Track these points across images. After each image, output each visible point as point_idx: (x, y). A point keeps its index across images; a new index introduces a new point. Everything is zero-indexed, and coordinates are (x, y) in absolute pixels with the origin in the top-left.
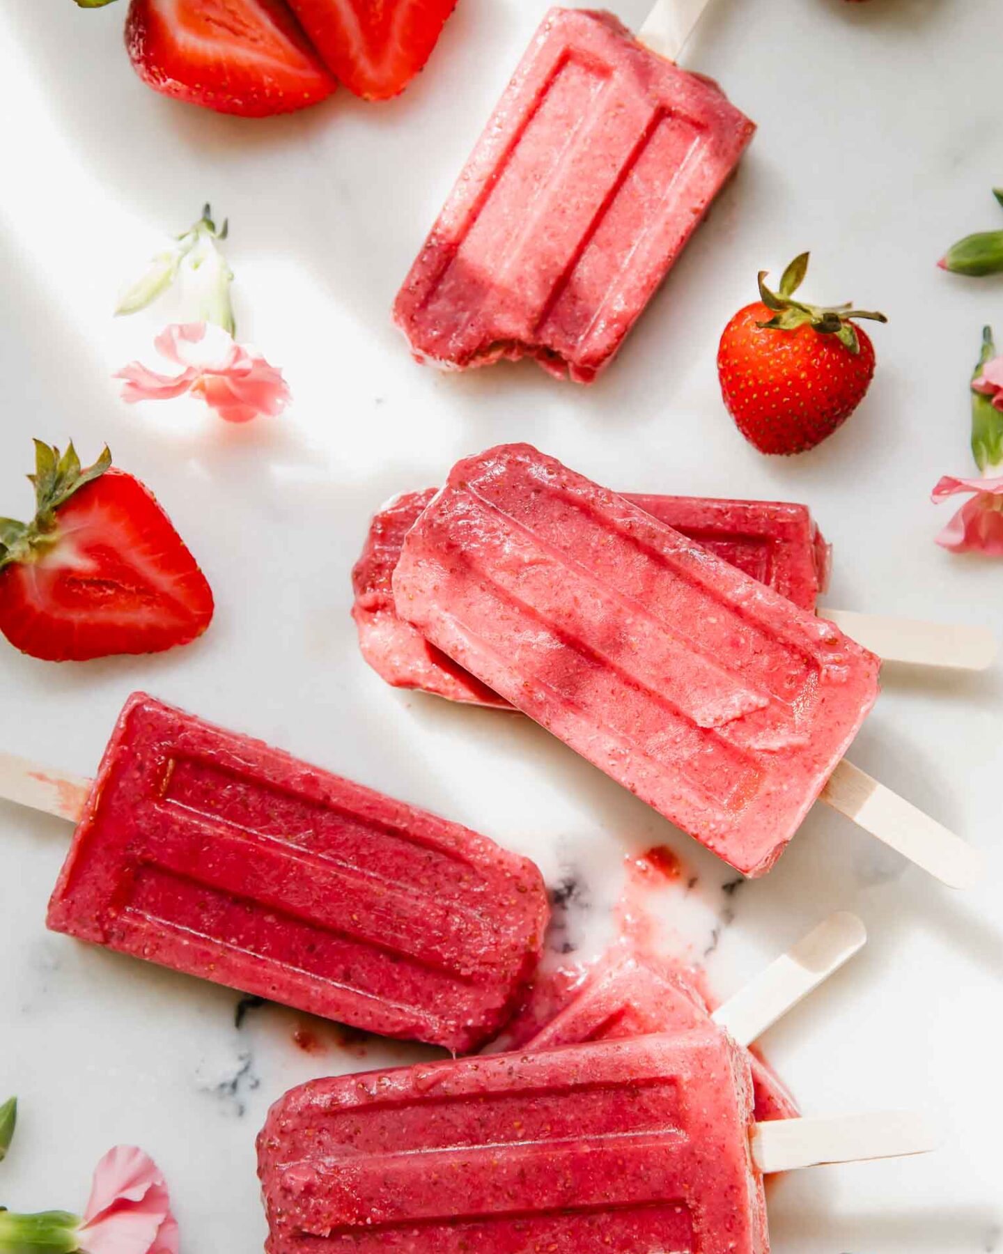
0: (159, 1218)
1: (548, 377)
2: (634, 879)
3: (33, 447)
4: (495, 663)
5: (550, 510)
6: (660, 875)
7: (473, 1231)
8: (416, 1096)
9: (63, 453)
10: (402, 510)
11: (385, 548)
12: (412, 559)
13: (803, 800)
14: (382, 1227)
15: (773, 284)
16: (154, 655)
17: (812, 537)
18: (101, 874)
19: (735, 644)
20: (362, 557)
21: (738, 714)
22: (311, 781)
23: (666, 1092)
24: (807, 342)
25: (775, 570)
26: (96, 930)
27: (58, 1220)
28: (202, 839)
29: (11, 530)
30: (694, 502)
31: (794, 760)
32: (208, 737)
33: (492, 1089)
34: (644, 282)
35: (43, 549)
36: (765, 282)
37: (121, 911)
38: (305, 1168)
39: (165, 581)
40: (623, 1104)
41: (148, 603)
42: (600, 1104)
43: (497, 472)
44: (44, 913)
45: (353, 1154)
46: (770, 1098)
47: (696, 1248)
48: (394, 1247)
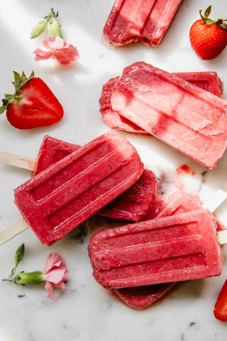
0: (64, 270)
1: (145, 45)
2: (178, 174)
3: (13, 74)
5: (151, 78)
6: (185, 172)
7: (147, 266)
8: (129, 232)
9: (21, 74)
10: (111, 83)
11: (107, 93)
12: (116, 94)
13: (224, 148)
14: (123, 266)
16: (49, 126)
17: (218, 80)
19: (202, 108)
20: (101, 96)
21: (205, 126)
23: (194, 225)
24: (214, 28)
25: (209, 88)
27: (39, 273)
29: (9, 97)
30: (187, 74)
31: (221, 137)
33: (148, 229)
34: (169, 17)
35: (18, 99)
38: (101, 253)
39: (50, 106)
40: (183, 229)
41: (47, 112)
42: (177, 230)
45: (113, 249)
46: (220, 226)
47: (206, 265)
48: (126, 272)
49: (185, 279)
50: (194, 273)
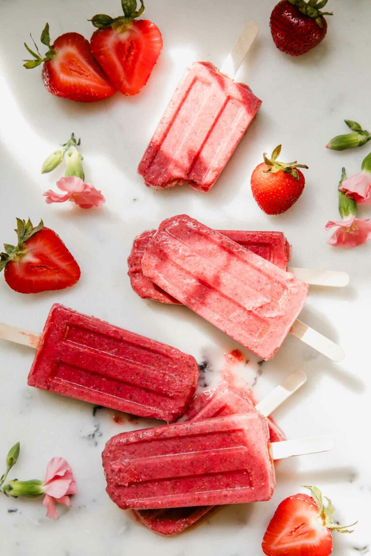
0: (70, 481)
1: (193, 189)
2: (227, 361)
3: (16, 220)
4: (177, 290)
5: (194, 237)
6: (236, 360)
7: (177, 482)
8: (155, 438)
9: (26, 222)
10: (144, 238)
11: (138, 251)
12: (148, 256)
13: (283, 333)
14: (146, 482)
15: (269, 157)
16: (60, 290)
17: (285, 243)
18: (46, 367)
19: (259, 282)
20: (131, 255)
21: (260, 305)
22: (116, 332)
23: (240, 434)
24: (281, 176)
25: (272, 255)
26: (44, 385)
27: (35, 483)
28: (79, 353)
29: (10, 249)
30: (244, 233)
31: (280, 320)
32: (80, 318)
33: (181, 435)
34: (225, 157)
35: (21, 256)
36: (267, 156)
37: (53, 378)
38: (118, 463)
39: (63, 265)
40: (225, 438)
41: (58, 273)
42: (218, 439)
43: (175, 225)
44: (26, 380)
45: (135, 458)
46: (275, 434)
47: (251, 486)
48: (149, 489)
49: (224, 502)
50: (235, 496)
